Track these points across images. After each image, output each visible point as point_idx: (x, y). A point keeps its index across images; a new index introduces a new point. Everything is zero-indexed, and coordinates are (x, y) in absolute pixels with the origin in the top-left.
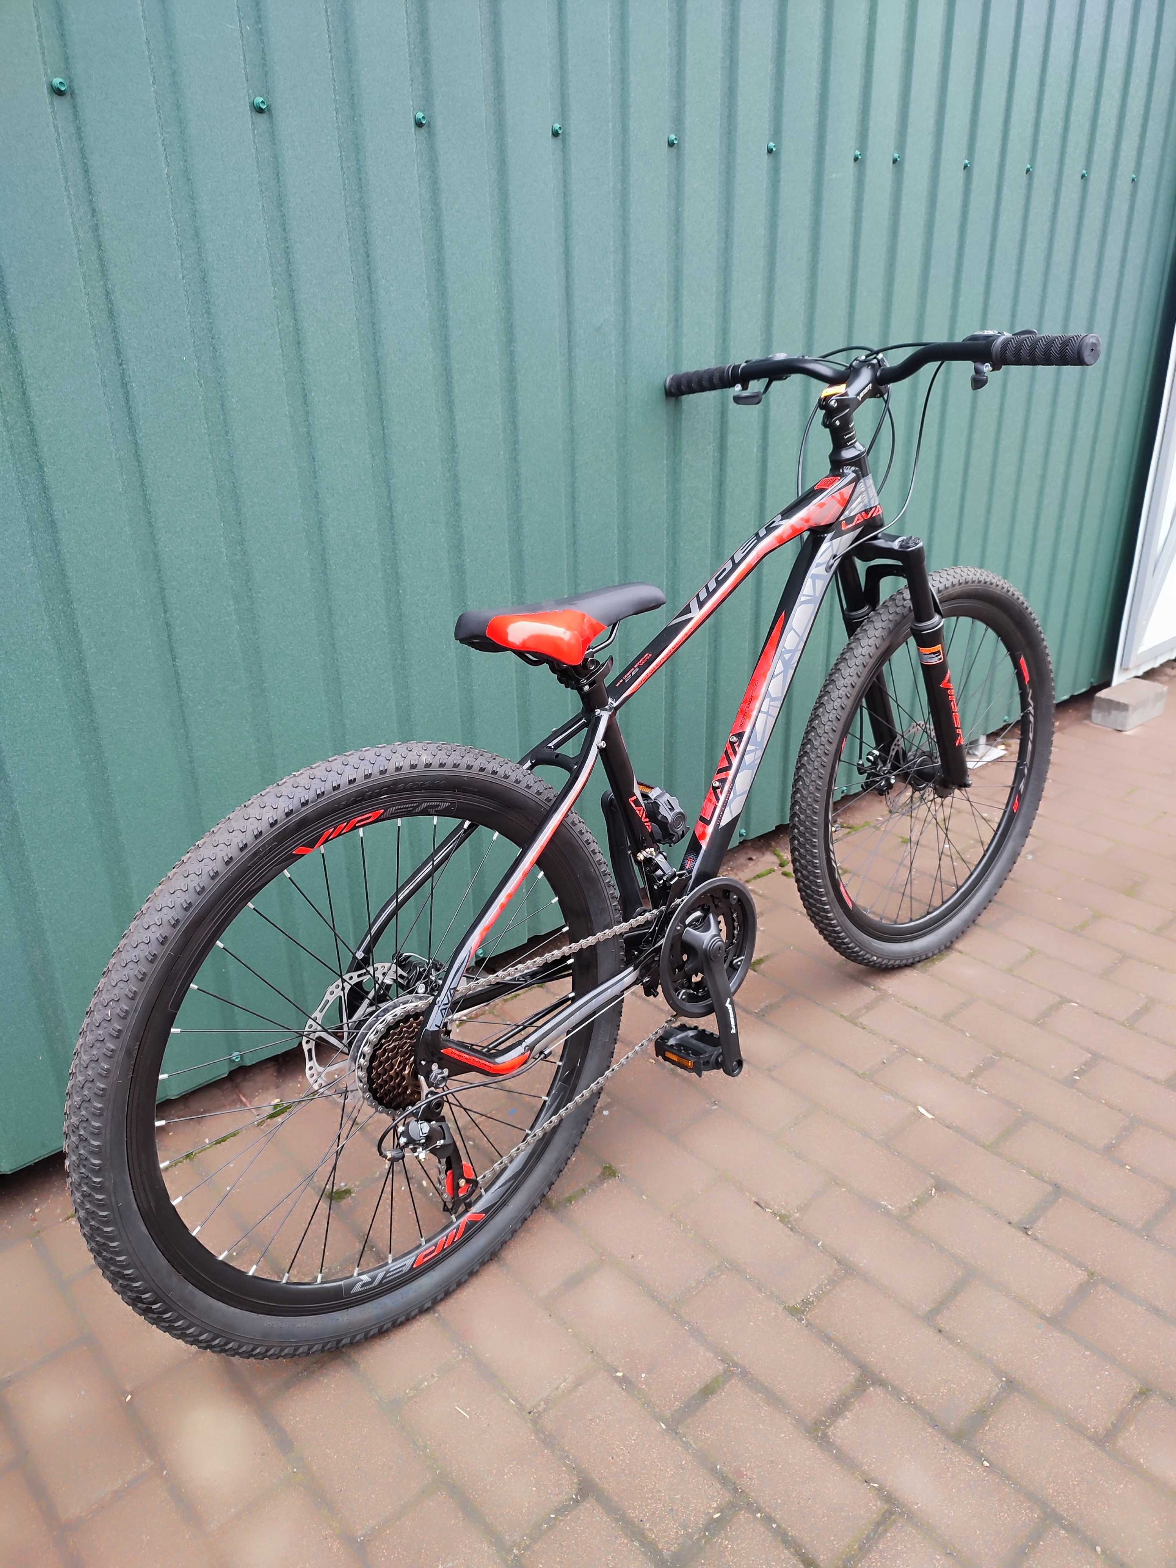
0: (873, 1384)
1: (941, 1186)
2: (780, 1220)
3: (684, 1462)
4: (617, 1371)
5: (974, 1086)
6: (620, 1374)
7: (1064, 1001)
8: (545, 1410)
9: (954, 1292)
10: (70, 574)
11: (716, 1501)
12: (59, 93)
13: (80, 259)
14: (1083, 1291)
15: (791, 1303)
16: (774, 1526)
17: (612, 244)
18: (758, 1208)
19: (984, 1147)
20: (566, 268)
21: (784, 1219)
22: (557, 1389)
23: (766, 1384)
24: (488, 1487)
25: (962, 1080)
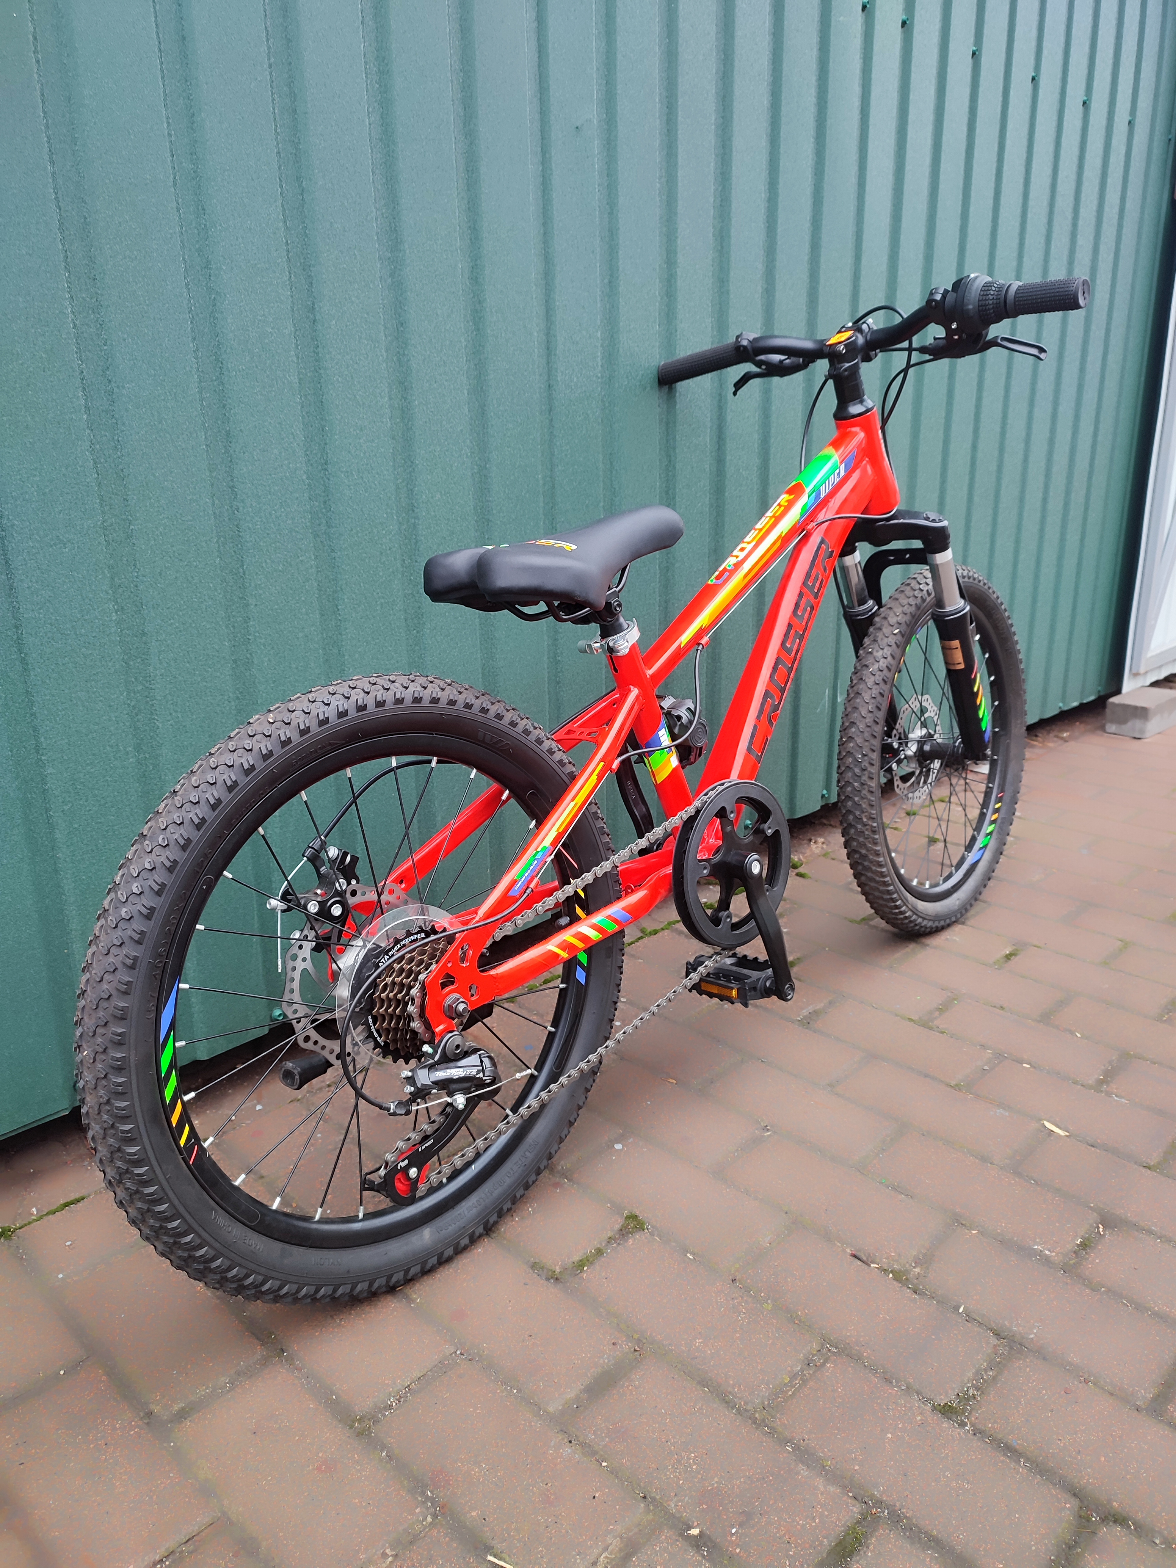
0: (1104, 1521)
2: (895, 1279)
4: (690, 1528)
5: (1109, 1094)
6: (695, 1532)
15: (941, 1399)
18: (859, 1263)
19: (1149, 1168)
21: (899, 1276)
23: (935, 1533)
25: (1090, 1087)
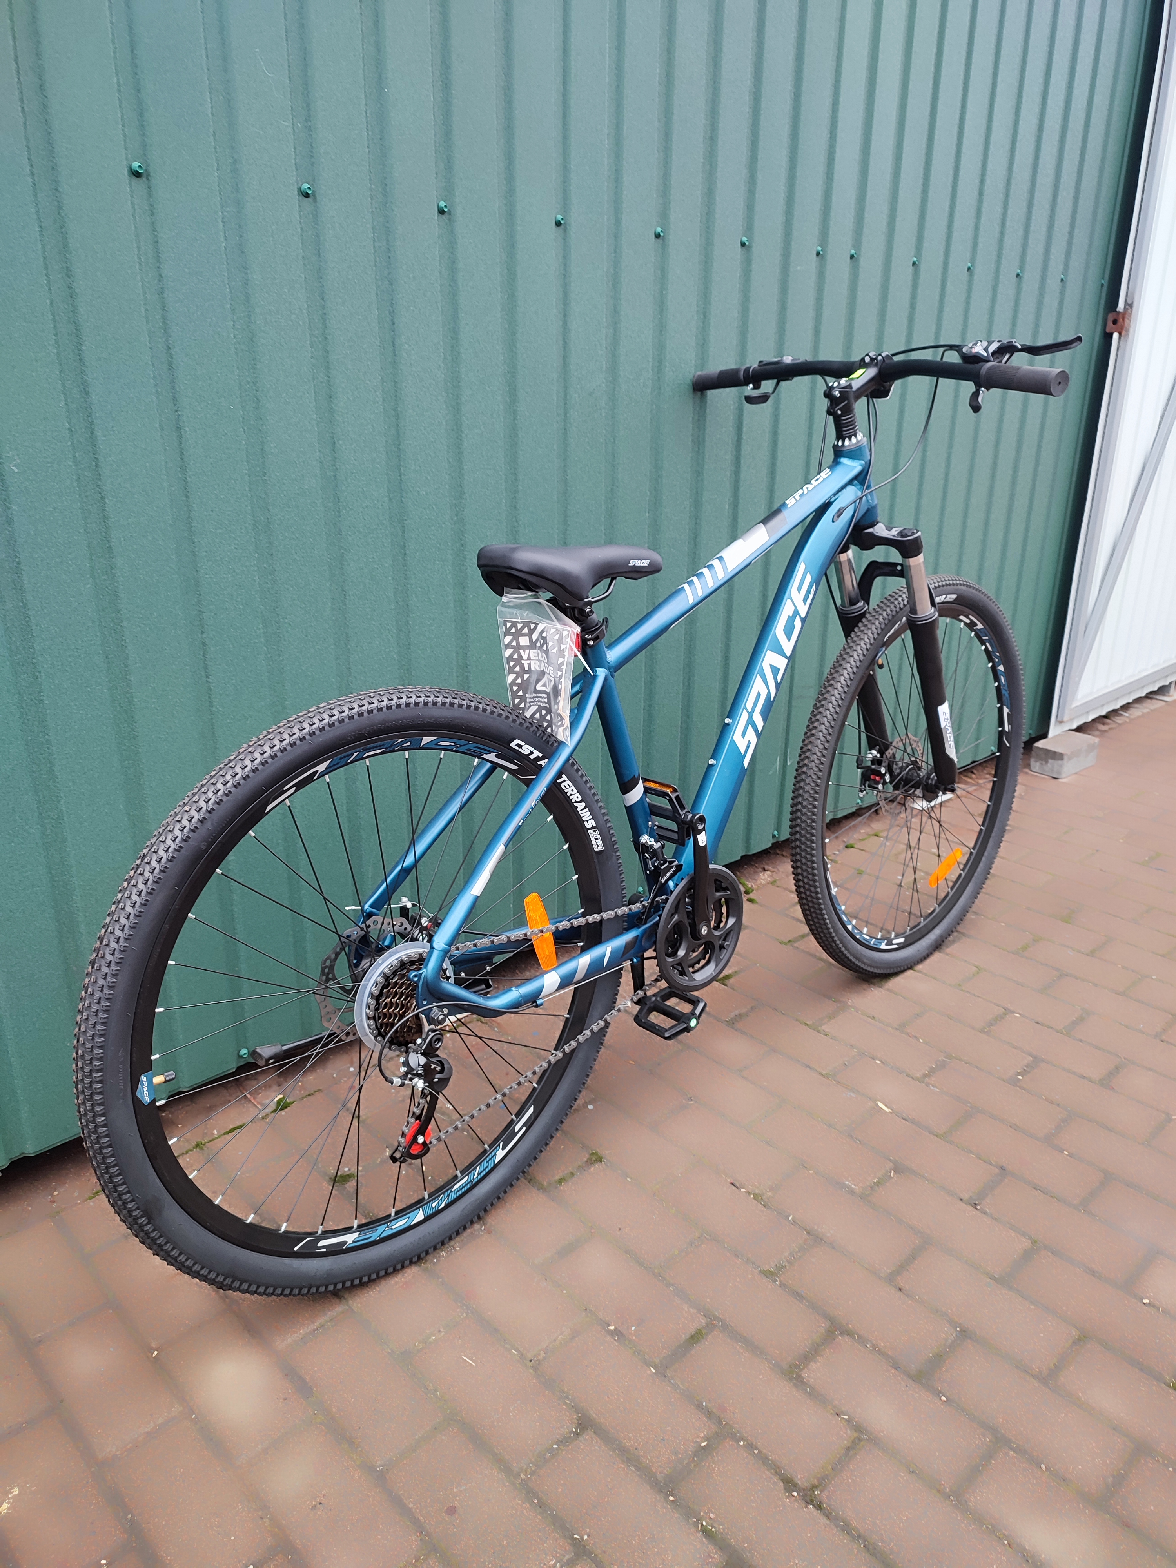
0: (841, 1334)
1: (898, 1169)
2: (754, 1198)
3: (673, 1400)
4: (609, 1325)
5: (928, 1085)
6: (612, 1328)
7: (1008, 1011)
8: (544, 1358)
9: (912, 1258)
10: (122, 595)
11: (703, 1432)
12: (137, 175)
13: (147, 318)
14: (1027, 1256)
15: (766, 1268)
16: (756, 1452)
17: (605, 320)
18: (734, 1187)
19: (937, 1136)
20: (564, 339)
21: (758, 1197)
22: (555, 1340)
23: (745, 1335)
24: (495, 1423)
25: (917, 1079)
